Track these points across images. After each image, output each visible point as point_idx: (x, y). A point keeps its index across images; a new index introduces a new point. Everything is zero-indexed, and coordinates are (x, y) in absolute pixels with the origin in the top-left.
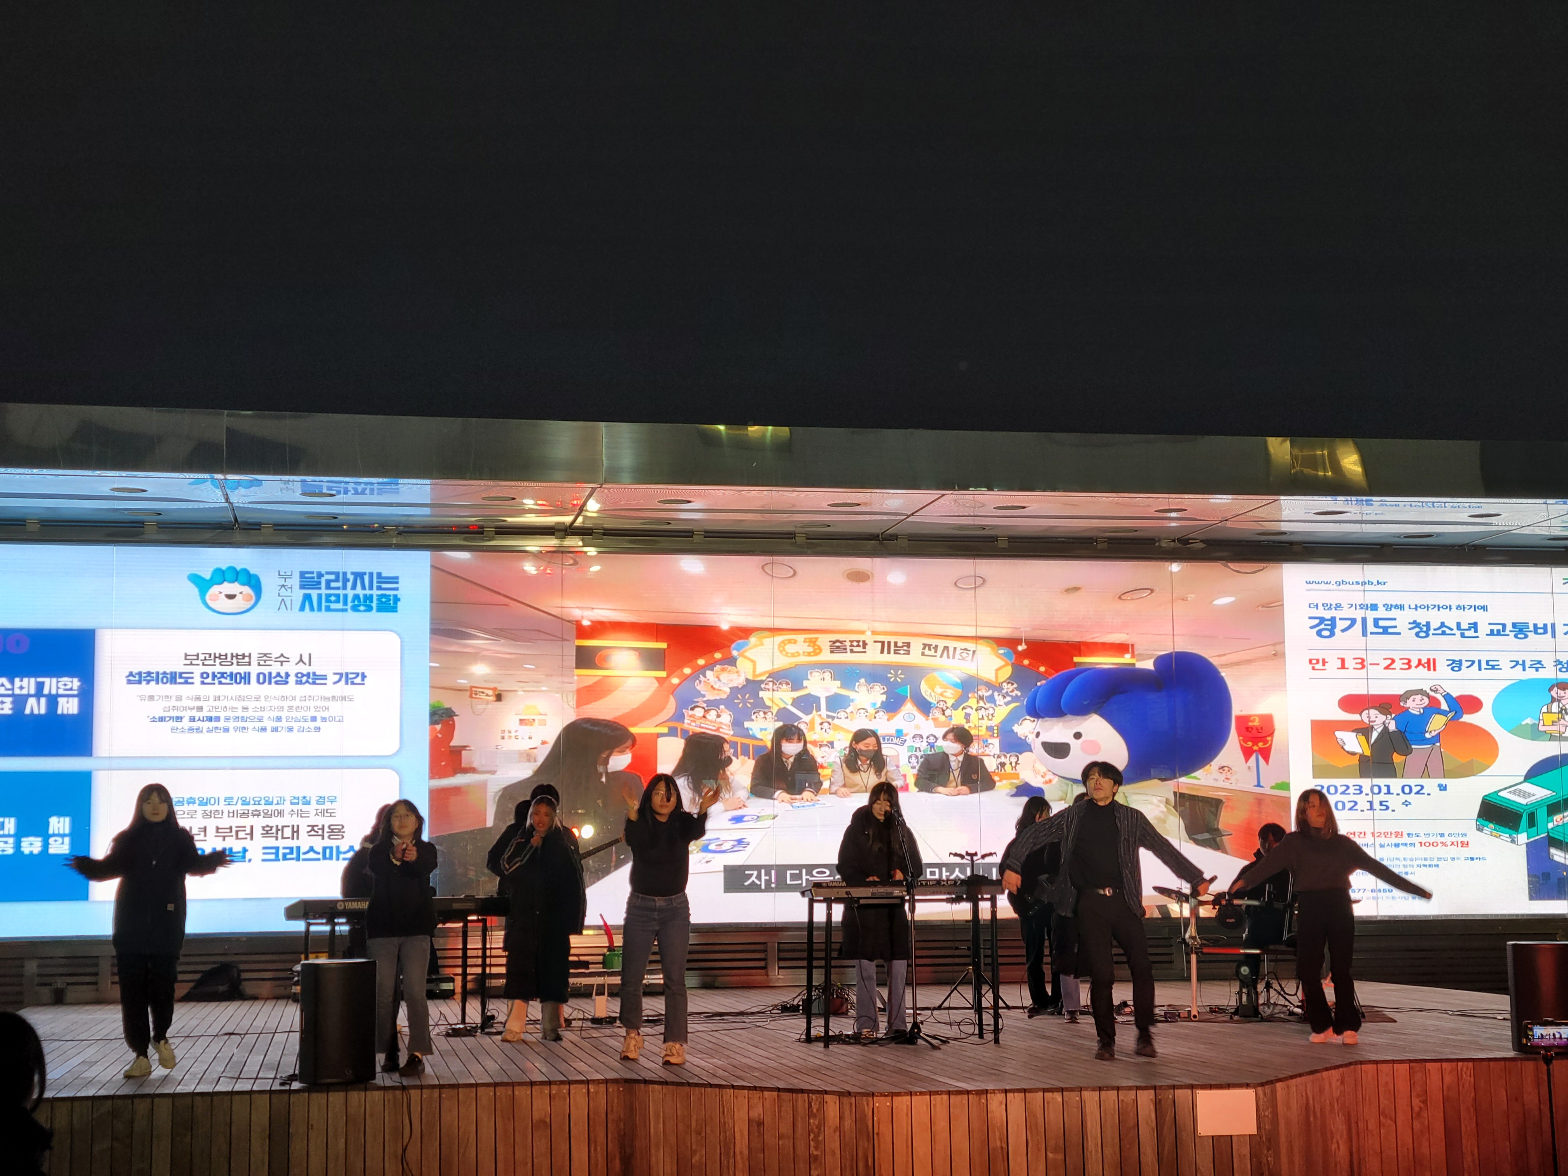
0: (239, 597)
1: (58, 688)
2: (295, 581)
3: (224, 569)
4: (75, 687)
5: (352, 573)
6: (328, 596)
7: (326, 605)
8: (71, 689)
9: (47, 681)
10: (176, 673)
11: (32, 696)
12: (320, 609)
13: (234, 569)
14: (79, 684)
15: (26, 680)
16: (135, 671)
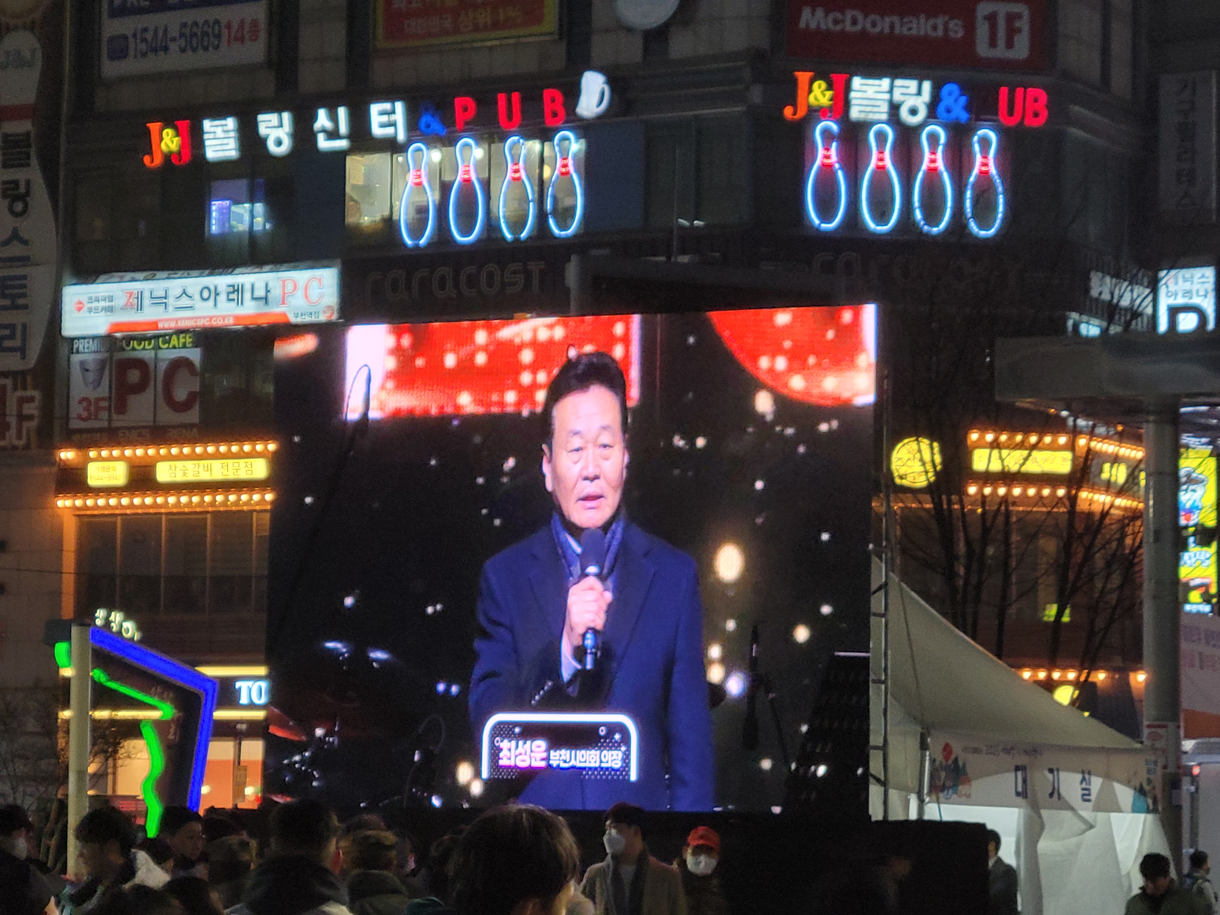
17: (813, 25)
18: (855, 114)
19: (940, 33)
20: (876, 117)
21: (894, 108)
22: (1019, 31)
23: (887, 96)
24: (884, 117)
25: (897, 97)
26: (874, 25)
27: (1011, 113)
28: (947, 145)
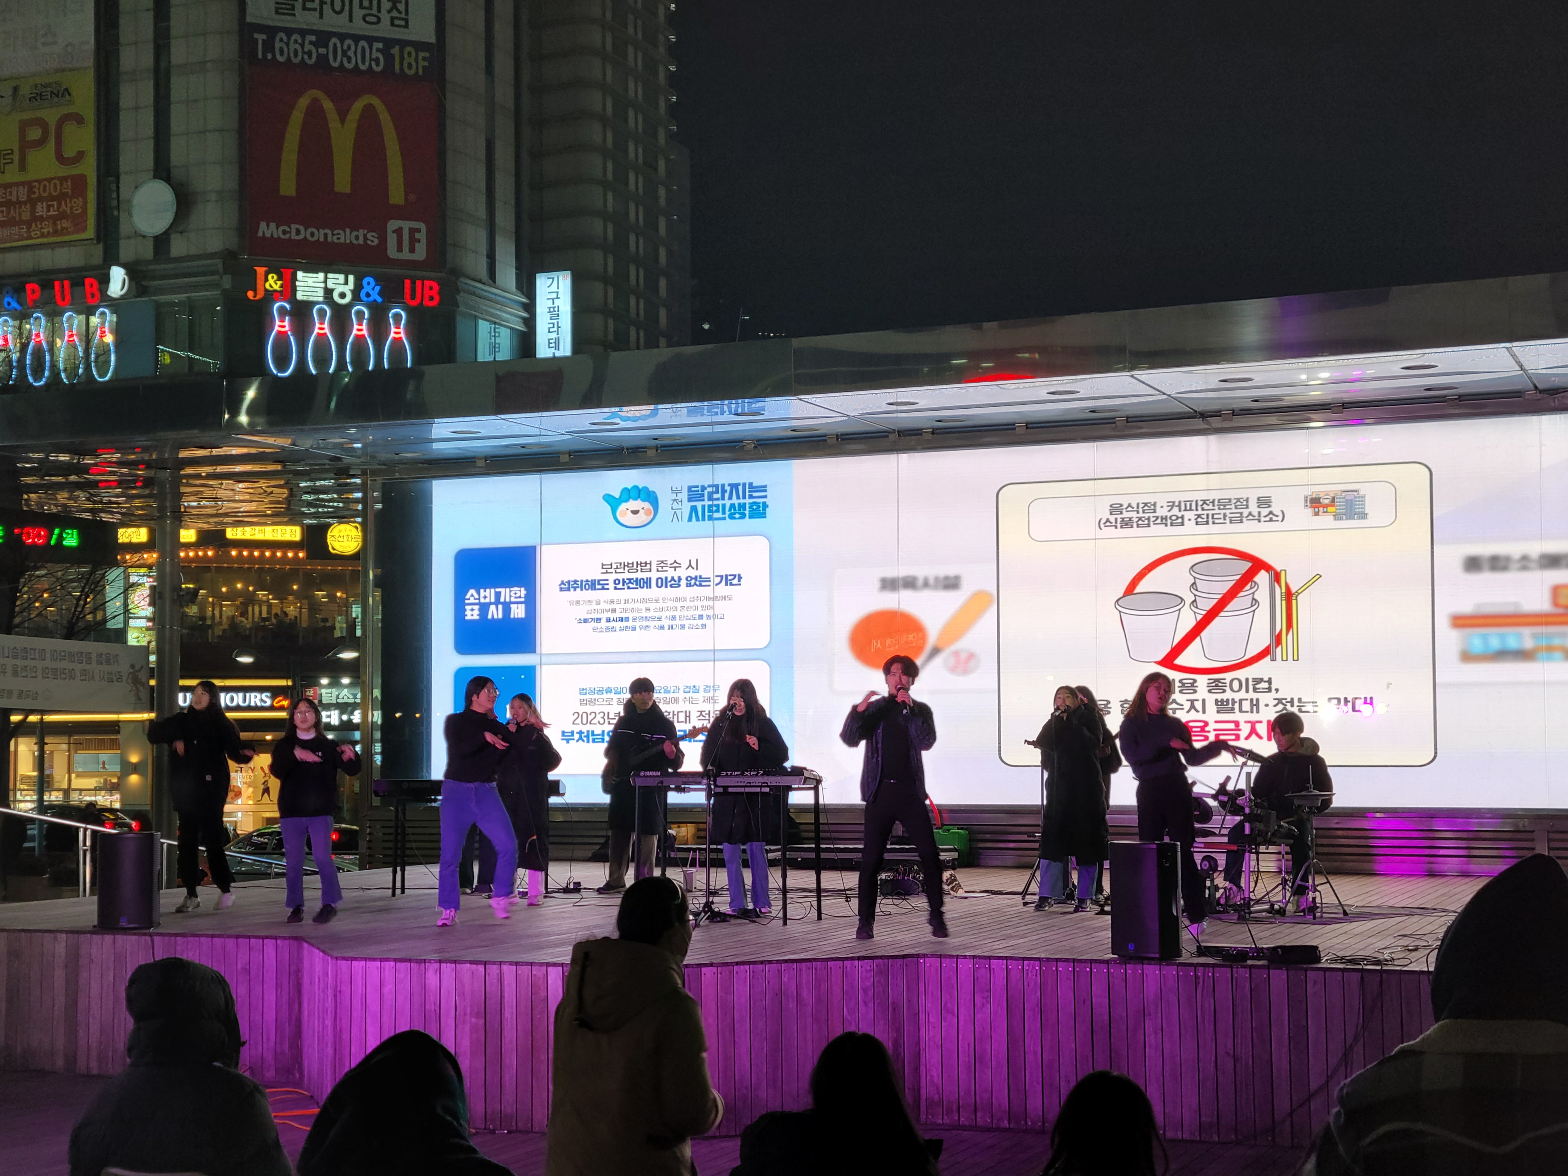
0: (642, 512)
1: (510, 596)
2: (684, 496)
3: (629, 488)
4: (523, 596)
5: (729, 485)
6: (710, 506)
7: (709, 514)
8: (520, 597)
9: (502, 590)
10: (595, 580)
11: (492, 604)
12: (704, 519)
13: (636, 487)
14: (525, 592)
15: (488, 590)
16: (566, 580)
17: (268, 235)
18: (300, 296)
19: (361, 241)
20: (315, 299)
21: (328, 292)
22: (419, 241)
23: (323, 285)
24: (321, 299)
25: (330, 285)
26: (312, 234)
27: (413, 297)
28: (369, 320)
